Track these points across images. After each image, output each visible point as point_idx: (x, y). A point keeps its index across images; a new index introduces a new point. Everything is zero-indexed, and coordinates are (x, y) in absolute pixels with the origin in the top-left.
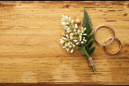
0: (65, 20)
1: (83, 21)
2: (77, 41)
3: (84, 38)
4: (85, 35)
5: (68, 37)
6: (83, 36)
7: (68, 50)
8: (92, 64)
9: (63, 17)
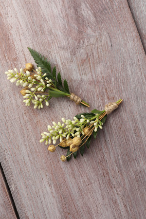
0: (12, 75)
1: (35, 62)
2: (41, 88)
3: (46, 78)
4: (45, 74)
5: (30, 92)
6: (44, 78)
7: (42, 106)
8: (78, 101)
9: (7, 75)
